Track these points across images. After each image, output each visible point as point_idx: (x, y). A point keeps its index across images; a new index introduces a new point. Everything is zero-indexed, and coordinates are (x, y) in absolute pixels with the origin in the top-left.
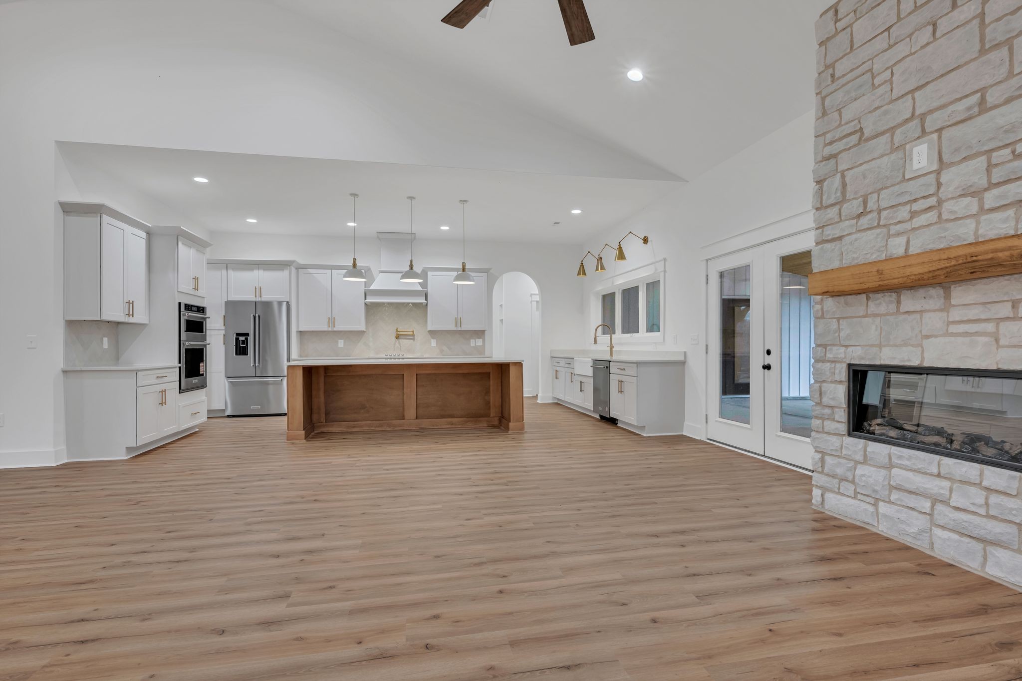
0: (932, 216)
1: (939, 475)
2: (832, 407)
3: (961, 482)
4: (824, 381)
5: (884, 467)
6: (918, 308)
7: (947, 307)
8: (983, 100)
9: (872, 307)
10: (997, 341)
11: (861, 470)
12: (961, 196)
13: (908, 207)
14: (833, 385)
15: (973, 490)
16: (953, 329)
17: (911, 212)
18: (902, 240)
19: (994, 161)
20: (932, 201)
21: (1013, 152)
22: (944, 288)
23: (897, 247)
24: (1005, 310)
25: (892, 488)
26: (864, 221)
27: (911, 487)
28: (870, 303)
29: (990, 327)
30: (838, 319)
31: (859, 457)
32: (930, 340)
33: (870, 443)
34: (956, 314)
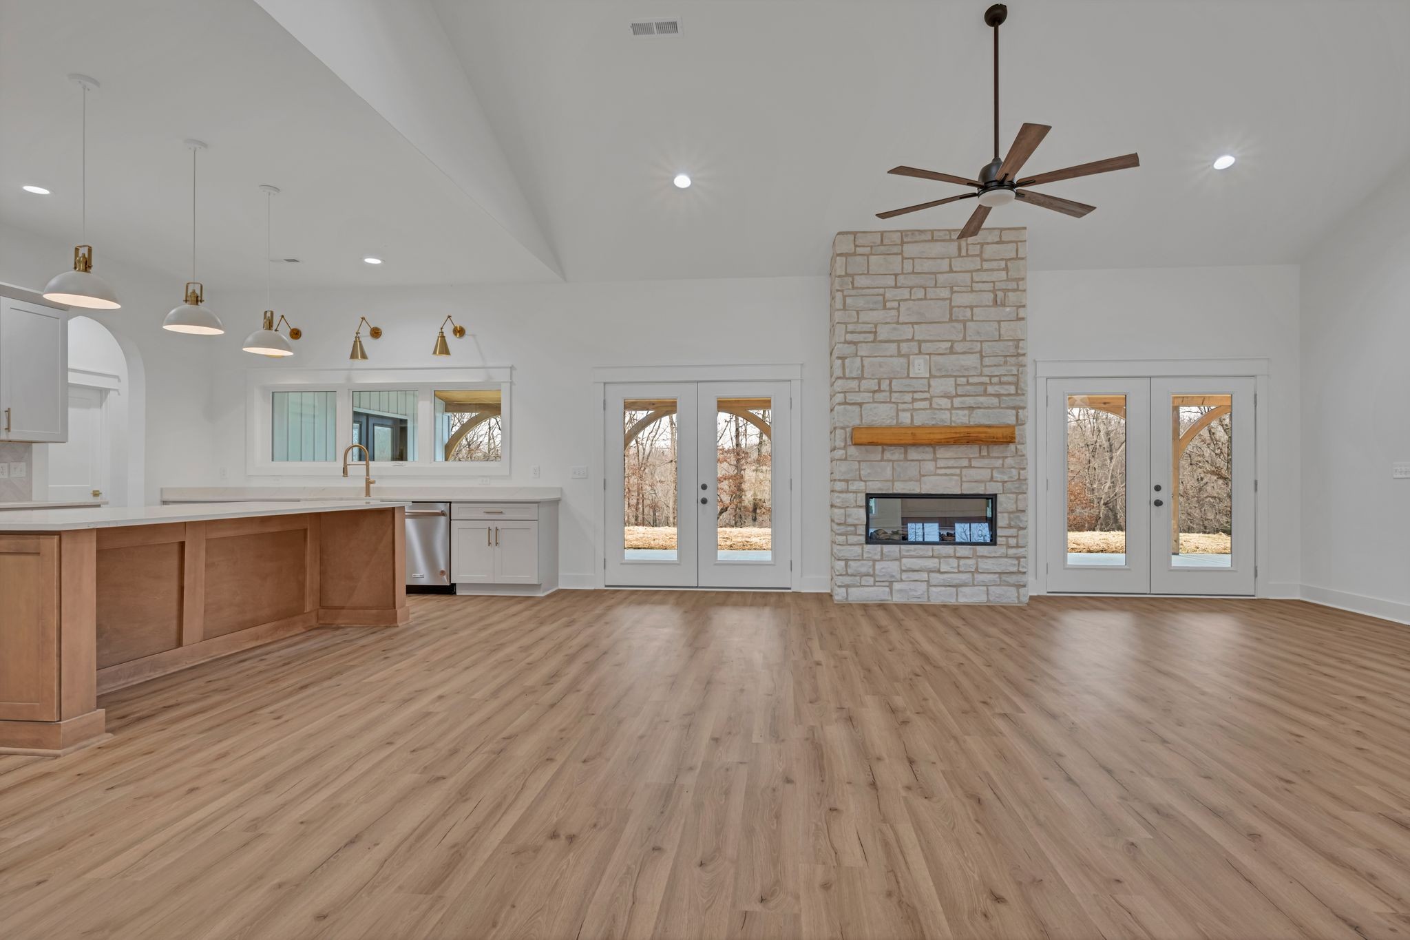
0: (926, 404)
1: (933, 557)
2: (855, 526)
3: (945, 557)
4: (847, 507)
5: (896, 560)
6: (920, 458)
7: (935, 459)
8: (952, 347)
9: (888, 455)
10: (961, 479)
11: (878, 566)
12: (942, 397)
13: (911, 395)
14: (856, 509)
15: (951, 560)
16: (939, 471)
17: (912, 398)
18: (908, 415)
19: (958, 382)
20: (926, 395)
21: (968, 381)
22: (932, 447)
23: (905, 418)
24: (965, 463)
25: (902, 571)
26: (879, 396)
27: (917, 568)
28: (885, 452)
29: (958, 471)
30: (859, 462)
31: (878, 557)
32: (926, 477)
33: (884, 546)
34: (941, 463)
